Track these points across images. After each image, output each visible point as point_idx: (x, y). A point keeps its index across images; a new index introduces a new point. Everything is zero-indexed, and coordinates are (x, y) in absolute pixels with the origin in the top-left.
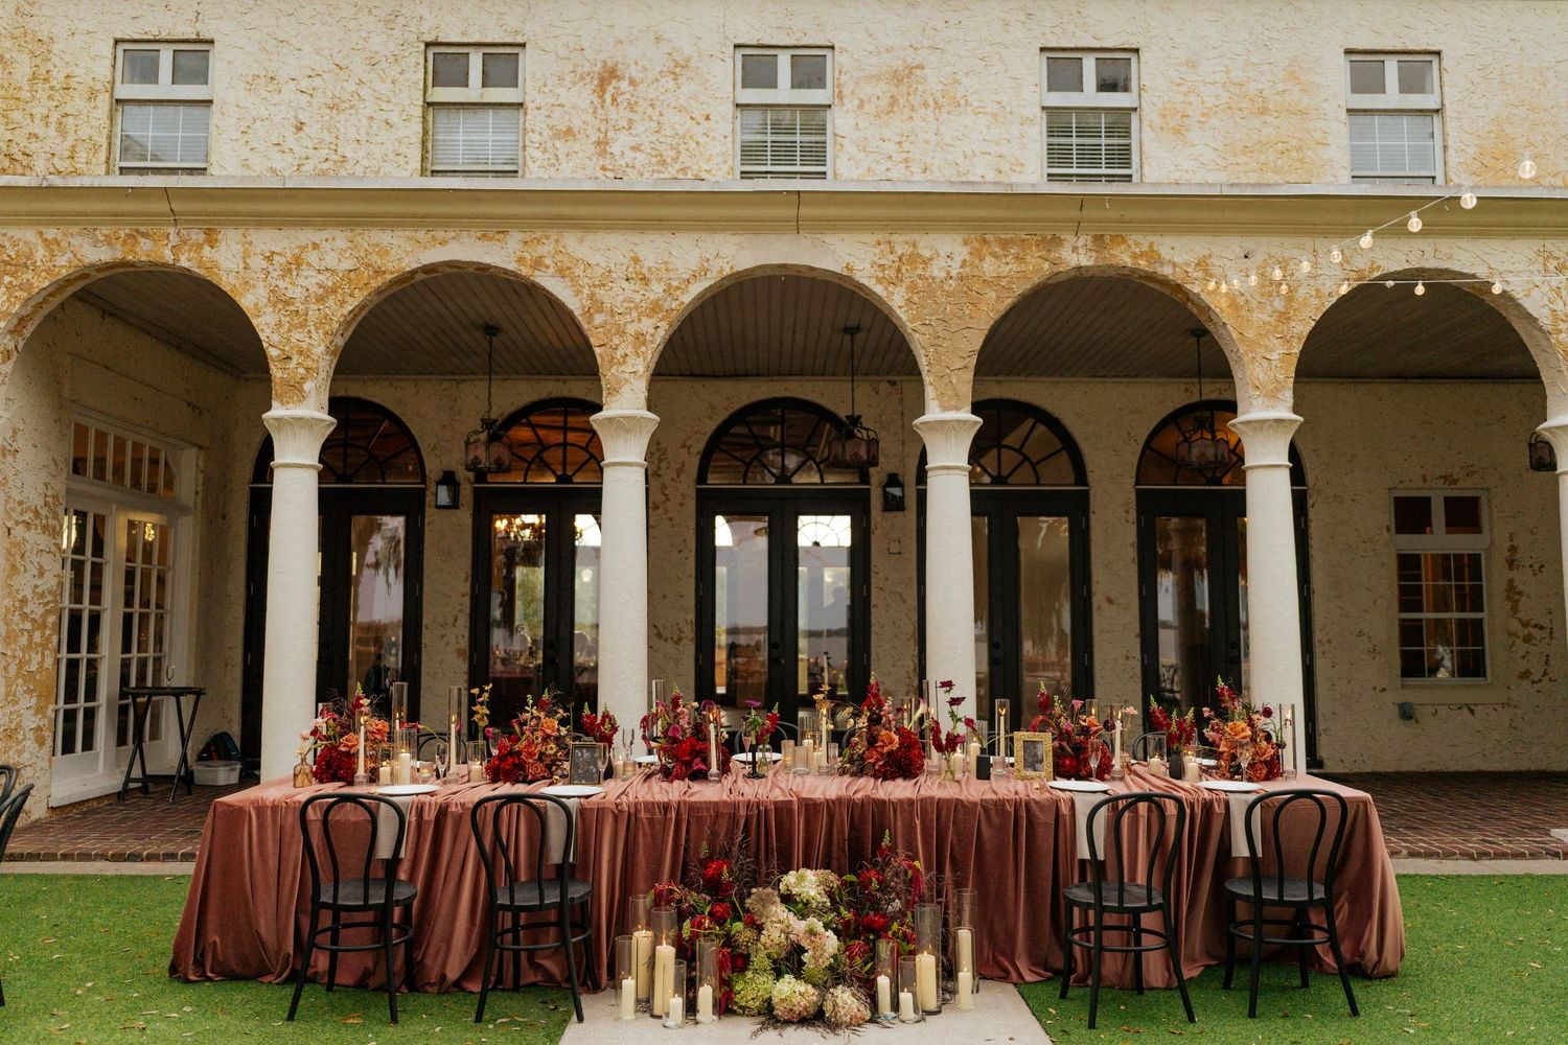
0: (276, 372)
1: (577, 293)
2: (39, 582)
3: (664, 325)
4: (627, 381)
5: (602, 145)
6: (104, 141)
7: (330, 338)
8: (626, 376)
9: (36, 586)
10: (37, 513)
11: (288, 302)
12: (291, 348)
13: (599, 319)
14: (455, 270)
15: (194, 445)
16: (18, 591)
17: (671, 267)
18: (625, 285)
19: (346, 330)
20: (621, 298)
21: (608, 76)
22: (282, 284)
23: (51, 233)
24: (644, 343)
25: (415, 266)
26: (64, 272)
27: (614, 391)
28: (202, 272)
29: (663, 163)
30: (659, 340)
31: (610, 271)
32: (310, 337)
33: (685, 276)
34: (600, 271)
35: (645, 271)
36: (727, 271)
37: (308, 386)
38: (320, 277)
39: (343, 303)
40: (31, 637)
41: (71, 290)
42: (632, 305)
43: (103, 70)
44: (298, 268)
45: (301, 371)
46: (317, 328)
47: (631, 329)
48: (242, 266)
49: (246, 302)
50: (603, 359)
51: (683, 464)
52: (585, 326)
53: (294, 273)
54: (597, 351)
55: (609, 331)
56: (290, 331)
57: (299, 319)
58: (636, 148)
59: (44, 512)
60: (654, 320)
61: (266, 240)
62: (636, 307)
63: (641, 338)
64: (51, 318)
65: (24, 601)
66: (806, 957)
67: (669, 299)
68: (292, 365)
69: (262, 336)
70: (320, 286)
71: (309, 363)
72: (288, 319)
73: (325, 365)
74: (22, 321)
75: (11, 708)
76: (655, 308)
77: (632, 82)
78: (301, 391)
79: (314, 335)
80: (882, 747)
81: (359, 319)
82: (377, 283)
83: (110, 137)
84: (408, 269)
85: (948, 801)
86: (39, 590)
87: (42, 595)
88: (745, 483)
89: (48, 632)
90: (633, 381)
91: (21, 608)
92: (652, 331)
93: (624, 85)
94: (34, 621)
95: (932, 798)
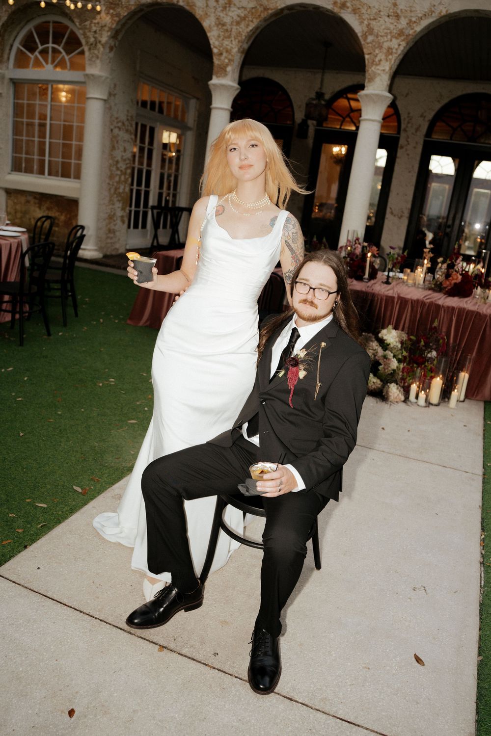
0: (216, 61)
1: (362, 23)
2: (124, 154)
3: (403, 44)
4: (379, 74)
7: (241, 44)
8: (379, 72)
9: (123, 156)
10: (123, 124)
11: (224, 25)
12: (223, 49)
13: (370, 38)
14: (303, 9)
15: (194, 97)
16: (115, 157)
17: (413, 9)
18: (387, 19)
19: (248, 40)
20: (383, 27)
22: (222, 15)
24: (391, 54)
25: (283, 6)
26: (133, 8)
27: (371, 80)
28: (187, 8)
30: (399, 52)
31: (380, 11)
32: (232, 44)
33: (420, 15)
34: (374, 11)
35: (399, 12)
36: (444, 13)
37: (229, 69)
38: (239, 11)
39: (248, 25)
40: (120, 178)
41: (136, 17)
42: (389, 31)
44: (229, 7)
45: (226, 61)
46: (235, 39)
47: (386, 45)
48: (205, 5)
49: (206, 24)
50: (368, 62)
51: (420, 126)
52: (363, 42)
53: (228, 9)
54: (367, 57)
55: (375, 46)
56: (223, 40)
57: (228, 34)
59: (126, 123)
60: (398, 41)
62: (391, 33)
63: (390, 51)
65: (117, 162)
66: (380, 367)
67: (409, 29)
68: (222, 58)
69: (211, 42)
70: (238, 16)
71: (230, 57)
72: (223, 33)
73: (238, 59)
74: (117, 32)
75: (111, 206)
76: (401, 33)
78: (226, 71)
79: (234, 42)
80: (452, 280)
81: (255, 35)
82: (264, 15)
84: (279, 8)
85: (473, 312)
86: (124, 158)
87: (125, 160)
88: (451, 139)
89: (127, 177)
90: (382, 75)
91: (116, 165)
92: (396, 46)
94: (121, 171)
95: (464, 309)
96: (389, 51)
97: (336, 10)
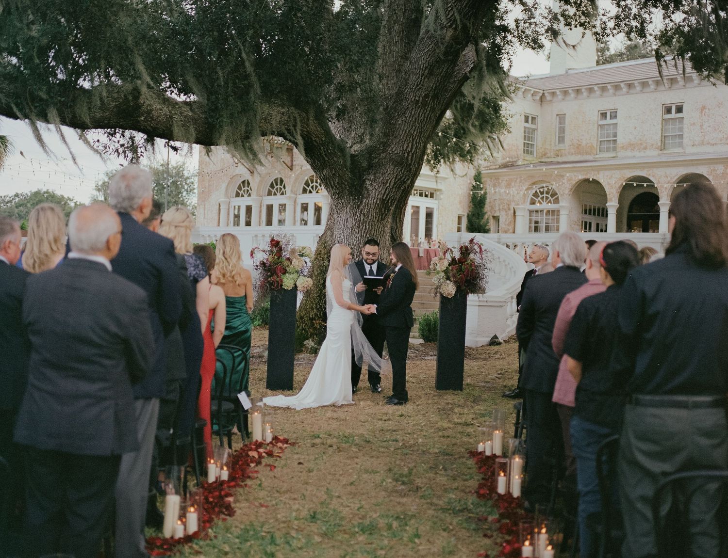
0: (608, 197)
1: (656, 180)
5: (701, 126)
6: (596, 135)
7: (617, 190)
8: (664, 195)
11: (610, 184)
12: (611, 192)
13: (659, 185)
17: (672, 174)
18: (664, 178)
19: (620, 188)
20: (663, 181)
21: (704, 108)
22: (609, 181)
23: (575, 174)
27: (662, 198)
28: (597, 180)
29: (715, 130)
34: (659, 175)
35: (667, 175)
36: (681, 174)
38: (615, 179)
39: (619, 184)
43: (596, 118)
47: (665, 186)
48: (603, 177)
49: (604, 185)
50: (660, 192)
53: (611, 179)
55: (661, 187)
56: (610, 189)
57: (612, 187)
58: (709, 127)
61: (607, 173)
64: (578, 185)
68: (611, 195)
69: (606, 190)
70: (615, 181)
71: (614, 195)
72: (610, 187)
73: (616, 195)
74: (571, 189)
77: (709, 109)
78: (613, 200)
79: (615, 190)
81: (623, 186)
83: (598, 134)
93: (707, 110)
96: (666, 188)
97: (647, 176)
